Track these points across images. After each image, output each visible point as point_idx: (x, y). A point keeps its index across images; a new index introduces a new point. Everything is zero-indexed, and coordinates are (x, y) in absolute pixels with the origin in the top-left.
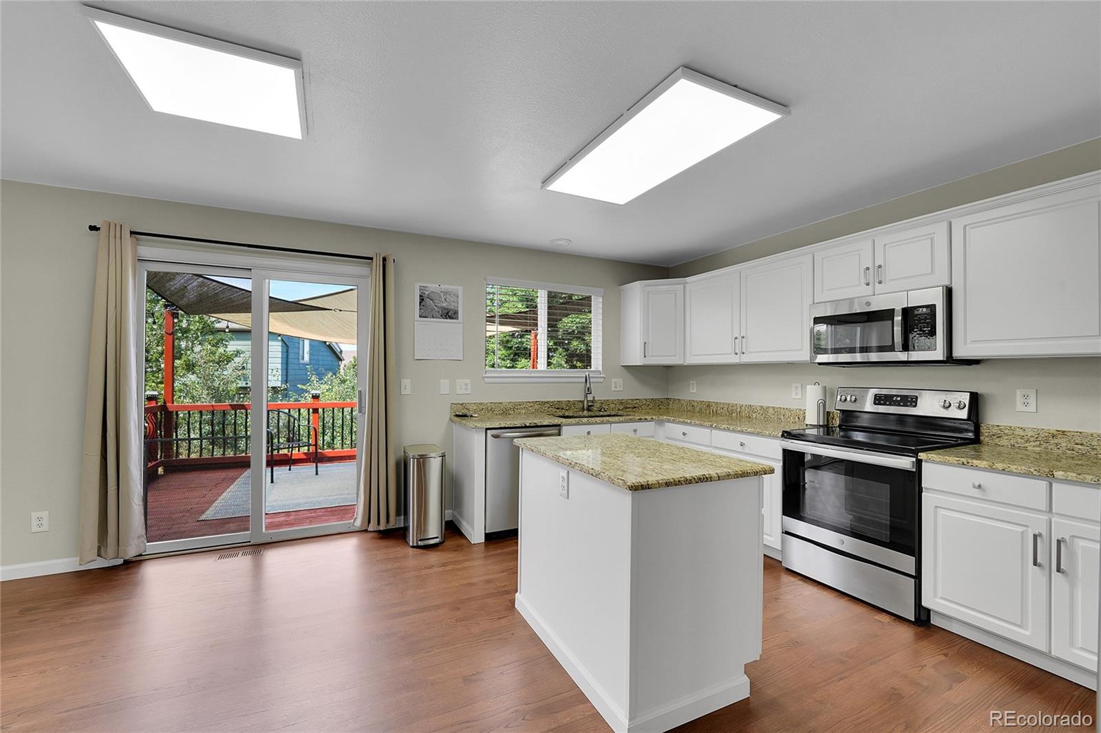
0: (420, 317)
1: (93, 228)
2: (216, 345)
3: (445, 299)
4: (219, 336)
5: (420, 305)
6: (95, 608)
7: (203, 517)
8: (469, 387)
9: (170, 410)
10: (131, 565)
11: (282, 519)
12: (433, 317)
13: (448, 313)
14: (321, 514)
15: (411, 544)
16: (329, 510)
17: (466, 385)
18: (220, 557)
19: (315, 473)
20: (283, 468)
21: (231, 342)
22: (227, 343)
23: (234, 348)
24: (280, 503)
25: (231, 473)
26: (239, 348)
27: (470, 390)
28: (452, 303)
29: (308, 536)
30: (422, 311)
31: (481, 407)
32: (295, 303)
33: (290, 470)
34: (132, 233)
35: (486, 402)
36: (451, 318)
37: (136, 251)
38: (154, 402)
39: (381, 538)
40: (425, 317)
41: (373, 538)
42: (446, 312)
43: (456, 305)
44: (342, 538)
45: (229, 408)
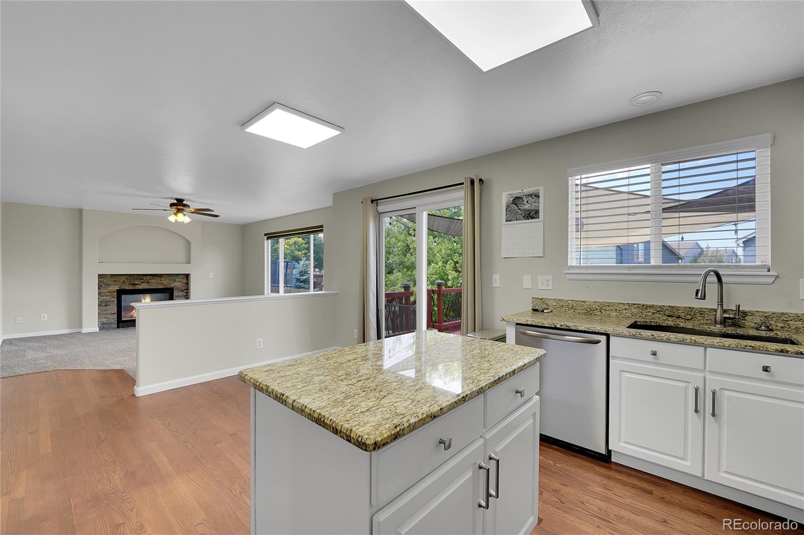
0: (506, 221)
1: (362, 202)
3: (527, 202)
5: (506, 210)
8: (550, 283)
12: (517, 220)
13: (530, 213)
17: (548, 281)
27: (551, 286)
28: (534, 204)
30: (508, 216)
31: (561, 304)
34: (372, 201)
35: (566, 299)
36: (532, 218)
40: (510, 221)
42: (529, 212)
43: (537, 204)
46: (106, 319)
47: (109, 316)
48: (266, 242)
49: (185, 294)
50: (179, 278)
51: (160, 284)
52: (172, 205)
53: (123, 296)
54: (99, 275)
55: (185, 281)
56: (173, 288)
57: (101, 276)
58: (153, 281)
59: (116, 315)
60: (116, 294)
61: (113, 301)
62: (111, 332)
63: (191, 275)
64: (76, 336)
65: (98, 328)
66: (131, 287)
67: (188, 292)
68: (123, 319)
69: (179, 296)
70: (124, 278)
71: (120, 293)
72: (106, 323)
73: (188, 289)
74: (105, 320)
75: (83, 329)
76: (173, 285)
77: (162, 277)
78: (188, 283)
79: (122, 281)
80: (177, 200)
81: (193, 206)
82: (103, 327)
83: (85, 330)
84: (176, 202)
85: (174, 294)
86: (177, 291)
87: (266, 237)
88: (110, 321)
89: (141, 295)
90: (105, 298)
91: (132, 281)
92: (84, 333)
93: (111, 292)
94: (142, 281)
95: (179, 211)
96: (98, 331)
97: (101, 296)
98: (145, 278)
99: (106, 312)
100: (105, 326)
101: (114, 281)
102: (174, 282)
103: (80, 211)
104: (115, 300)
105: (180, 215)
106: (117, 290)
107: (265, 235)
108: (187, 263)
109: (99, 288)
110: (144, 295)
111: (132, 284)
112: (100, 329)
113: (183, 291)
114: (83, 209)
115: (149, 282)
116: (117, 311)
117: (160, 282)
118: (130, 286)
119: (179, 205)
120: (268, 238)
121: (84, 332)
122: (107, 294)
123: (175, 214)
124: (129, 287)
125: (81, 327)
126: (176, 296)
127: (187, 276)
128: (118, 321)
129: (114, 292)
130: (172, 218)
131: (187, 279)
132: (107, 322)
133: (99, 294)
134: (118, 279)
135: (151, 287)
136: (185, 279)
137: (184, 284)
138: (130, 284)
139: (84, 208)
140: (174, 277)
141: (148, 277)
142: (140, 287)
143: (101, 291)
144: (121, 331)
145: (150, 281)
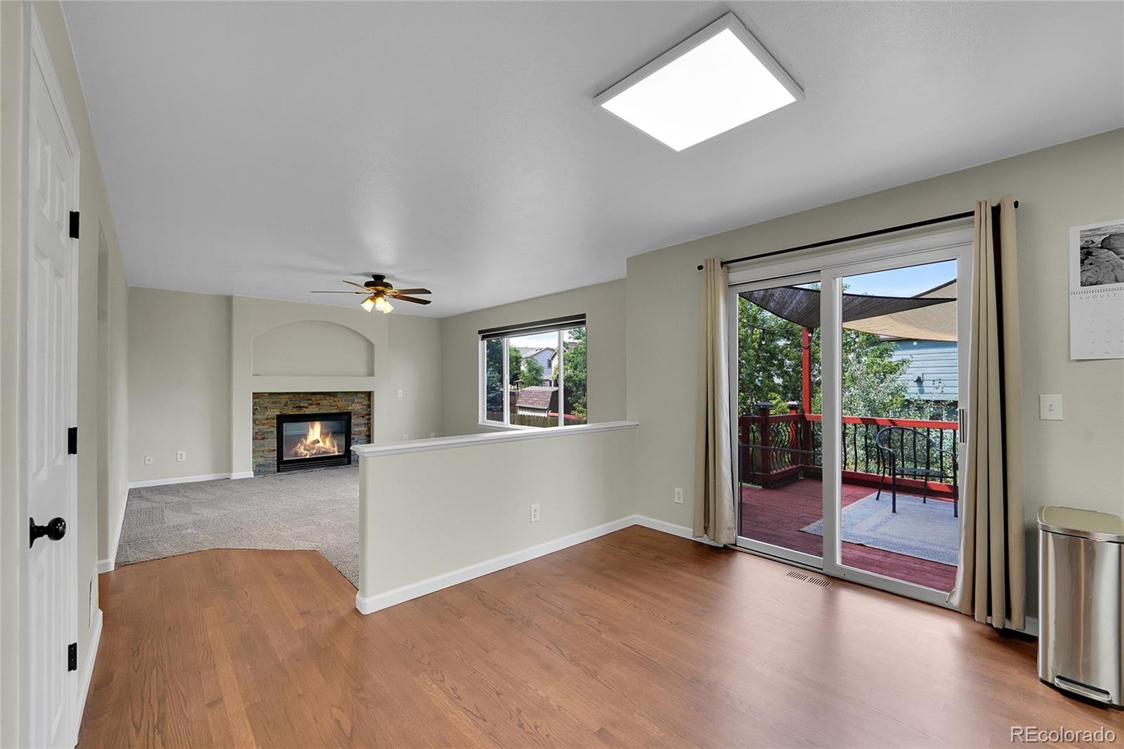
0: (1082, 285)
1: (700, 268)
2: (881, 356)
4: (882, 347)
6: (689, 577)
7: (805, 529)
9: (808, 419)
10: (729, 551)
11: (878, 558)
12: (1118, 281)
14: (929, 568)
15: (1040, 675)
16: (944, 568)
18: (790, 574)
19: (953, 514)
20: (918, 498)
21: (896, 352)
22: (891, 353)
23: (900, 358)
24: (888, 538)
25: (859, 491)
26: (904, 357)
29: (888, 590)
32: (916, 298)
33: (924, 502)
34: (723, 264)
37: (728, 277)
38: (795, 411)
39: (991, 639)
41: (980, 634)
44: (931, 612)
45: (860, 421)
46: (263, 459)
47: (265, 454)
48: (480, 342)
49: (366, 422)
50: (359, 398)
51: (333, 406)
52: (368, 284)
53: (284, 424)
54: (253, 393)
55: (366, 403)
56: (351, 413)
57: (256, 395)
58: (325, 402)
59: (276, 452)
60: (275, 421)
61: (272, 432)
62: (270, 478)
63: (375, 393)
64: (223, 483)
65: (253, 473)
66: (296, 412)
67: (370, 419)
68: (285, 459)
69: (358, 425)
70: (284, 399)
71: (282, 419)
72: (263, 465)
73: (370, 414)
74: (261, 460)
75: (233, 474)
76: (350, 408)
77: (336, 396)
78: (370, 405)
79: (283, 402)
80: (374, 276)
81: (397, 287)
82: (259, 470)
83: (236, 475)
84: (373, 280)
85: (352, 421)
86: (356, 416)
87: (480, 336)
88: (268, 462)
89: (309, 423)
90: (261, 427)
91: (297, 402)
92: (235, 481)
93: (270, 419)
94: (311, 402)
95: (379, 294)
96: (253, 476)
97: (256, 425)
98: (313, 398)
99: (262, 449)
100: (261, 469)
101: (273, 403)
102: (352, 403)
103: (229, 300)
104: (275, 430)
105: (380, 300)
106: (277, 415)
107: (480, 332)
108: (368, 376)
109: (254, 414)
110: (312, 423)
111: (297, 407)
112: (256, 473)
113: (363, 417)
114: (232, 296)
115: (319, 404)
116: (277, 447)
117: (333, 404)
118: (295, 410)
119: (378, 284)
120: (483, 338)
121: (234, 478)
122: (264, 422)
123: (373, 299)
124: (292, 411)
125: (230, 470)
126: (355, 425)
127: (369, 395)
128: (278, 461)
129: (273, 419)
130: (368, 306)
131: (369, 400)
132: (264, 463)
133: (254, 421)
134: (279, 400)
135: (322, 412)
136: (367, 398)
137: (365, 407)
138: (294, 407)
139: (234, 294)
140: (352, 396)
141: (318, 397)
142: (307, 411)
143: (256, 417)
144: (283, 475)
145: (320, 402)
